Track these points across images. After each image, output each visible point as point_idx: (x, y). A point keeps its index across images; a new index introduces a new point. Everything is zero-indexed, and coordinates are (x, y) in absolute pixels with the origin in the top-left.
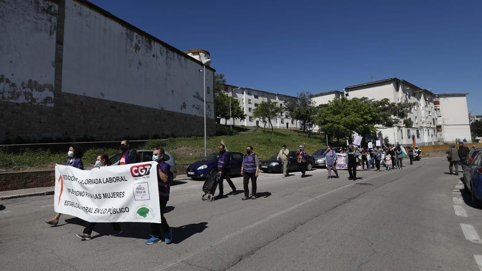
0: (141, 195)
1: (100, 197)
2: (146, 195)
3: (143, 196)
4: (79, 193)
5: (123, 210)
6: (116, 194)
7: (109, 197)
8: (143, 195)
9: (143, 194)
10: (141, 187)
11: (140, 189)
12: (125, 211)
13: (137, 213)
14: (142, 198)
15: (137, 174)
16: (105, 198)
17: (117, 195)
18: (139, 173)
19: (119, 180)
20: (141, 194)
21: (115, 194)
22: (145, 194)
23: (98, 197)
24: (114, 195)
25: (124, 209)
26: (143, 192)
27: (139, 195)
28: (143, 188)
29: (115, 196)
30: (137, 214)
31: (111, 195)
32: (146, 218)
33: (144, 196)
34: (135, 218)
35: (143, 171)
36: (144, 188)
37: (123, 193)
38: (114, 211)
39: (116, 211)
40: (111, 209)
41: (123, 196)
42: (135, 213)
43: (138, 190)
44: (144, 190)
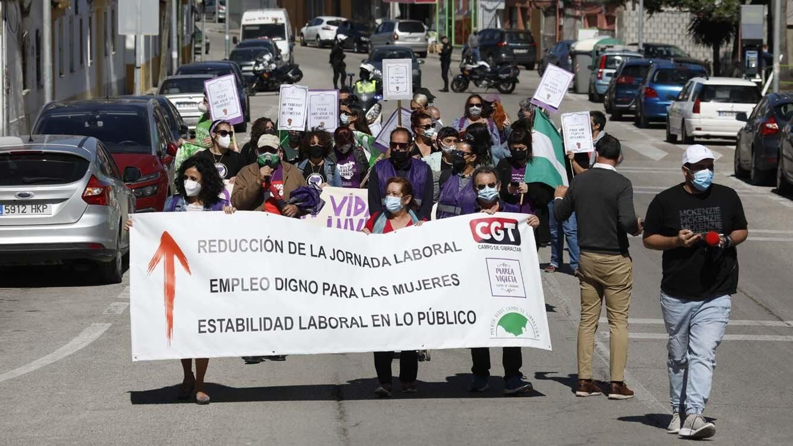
0: (506, 286)
2: (517, 286)
3: (512, 288)
5: (463, 317)
6: (430, 282)
8: (511, 286)
9: (512, 283)
10: (507, 268)
11: (505, 271)
12: (465, 321)
13: (499, 324)
14: (509, 291)
15: (488, 237)
17: (434, 283)
18: (492, 235)
20: (508, 283)
22: (515, 284)
25: (464, 314)
26: (510, 278)
27: (502, 285)
28: (510, 270)
29: (428, 286)
32: (521, 336)
33: (514, 288)
34: (493, 336)
35: (499, 232)
37: (454, 277)
38: (440, 318)
39: (445, 317)
40: (428, 313)
41: (456, 282)
42: (493, 326)
43: (499, 273)
44: (512, 275)
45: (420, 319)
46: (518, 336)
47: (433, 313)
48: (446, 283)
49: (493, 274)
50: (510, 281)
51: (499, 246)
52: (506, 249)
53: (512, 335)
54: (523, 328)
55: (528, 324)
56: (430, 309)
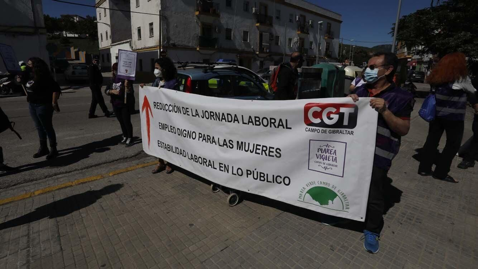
0: (324, 164)
1: (231, 146)
2: (336, 166)
3: (328, 167)
4: (187, 133)
5: (279, 180)
6: (261, 148)
7: (247, 149)
8: (329, 165)
9: (331, 162)
10: (330, 148)
11: (327, 151)
12: (281, 182)
13: (307, 192)
14: (325, 168)
15: (318, 121)
16: (240, 150)
17: (263, 150)
18: (322, 120)
19: (274, 125)
20: (326, 162)
21: (258, 147)
22: (334, 163)
23: (228, 144)
24: (257, 149)
25: (281, 177)
26: (331, 158)
27: (320, 162)
28: (333, 151)
29: (258, 151)
30: (308, 195)
31: (251, 148)
33: (332, 167)
34: (299, 199)
35: (332, 116)
36: (335, 150)
37: (278, 151)
38: (262, 177)
39: (266, 177)
40: (253, 171)
41: (278, 155)
42: (302, 192)
43: (320, 152)
44: (334, 156)
45: (248, 174)
46: (323, 206)
47: (257, 172)
48: (271, 154)
49: (314, 152)
50: (329, 160)
51: (328, 129)
52: (334, 132)
53: (317, 203)
54: (330, 201)
55: (336, 199)
56: (255, 169)
